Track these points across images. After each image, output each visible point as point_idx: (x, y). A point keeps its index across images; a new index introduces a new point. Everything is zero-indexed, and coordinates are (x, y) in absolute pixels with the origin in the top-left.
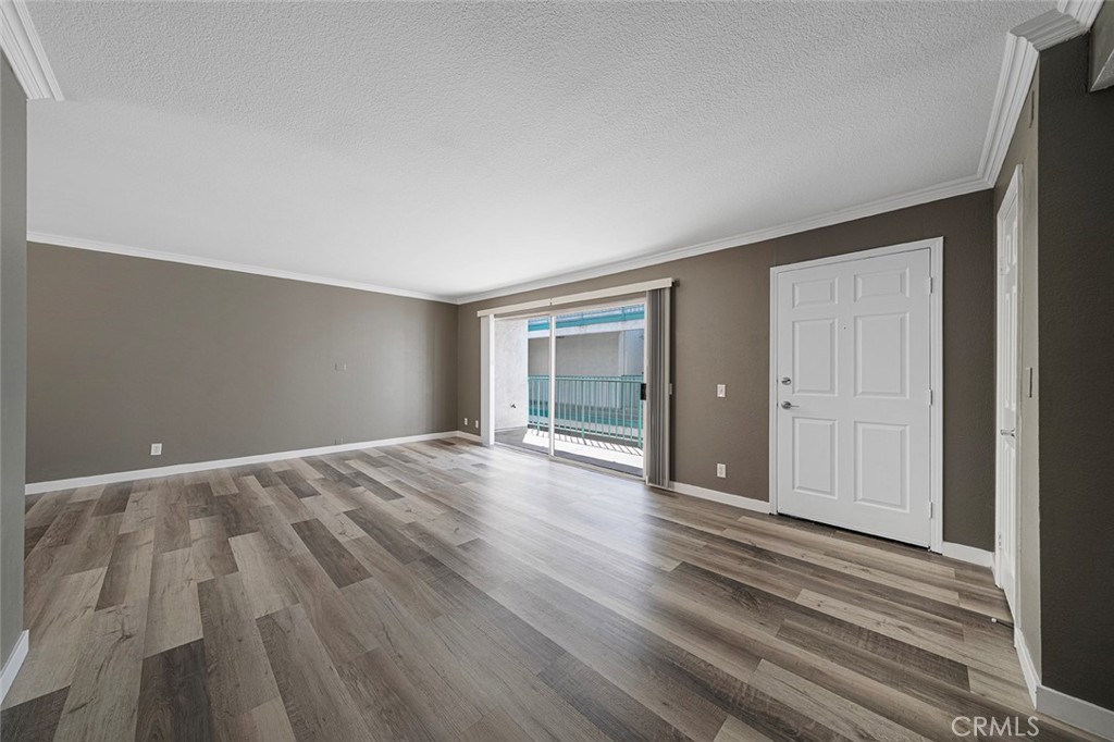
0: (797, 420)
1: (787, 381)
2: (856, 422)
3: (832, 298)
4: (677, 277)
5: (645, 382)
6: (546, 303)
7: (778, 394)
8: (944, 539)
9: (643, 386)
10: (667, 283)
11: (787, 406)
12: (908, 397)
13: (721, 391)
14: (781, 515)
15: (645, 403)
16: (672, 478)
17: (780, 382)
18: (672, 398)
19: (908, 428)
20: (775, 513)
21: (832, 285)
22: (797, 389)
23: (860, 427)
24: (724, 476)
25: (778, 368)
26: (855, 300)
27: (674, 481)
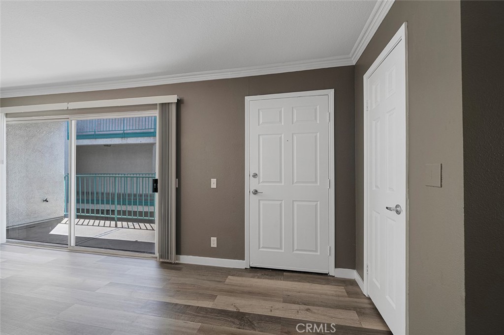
0: (261, 201)
1: (255, 176)
2: (293, 201)
3: (280, 121)
4: (181, 97)
5: (157, 177)
6: (63, 106)
7: (250, 184)
8: (335, 267)
9: (156, 181)
10: (173, 99)
11: (256, 192)
12: (318, 184)
13: (214, 183)
14: (251, 267)
15: (157, 195)
16: (179, 252)
17: (251, 176)
18: (178, 190)
19: (319, 202)
20: (248, 267)
21: (280, 112)
22: (261, 181)
23: (296, 204)
24: (215, 246)
25: (250, 166)
26: (293, 123)
27: (180, 255)
